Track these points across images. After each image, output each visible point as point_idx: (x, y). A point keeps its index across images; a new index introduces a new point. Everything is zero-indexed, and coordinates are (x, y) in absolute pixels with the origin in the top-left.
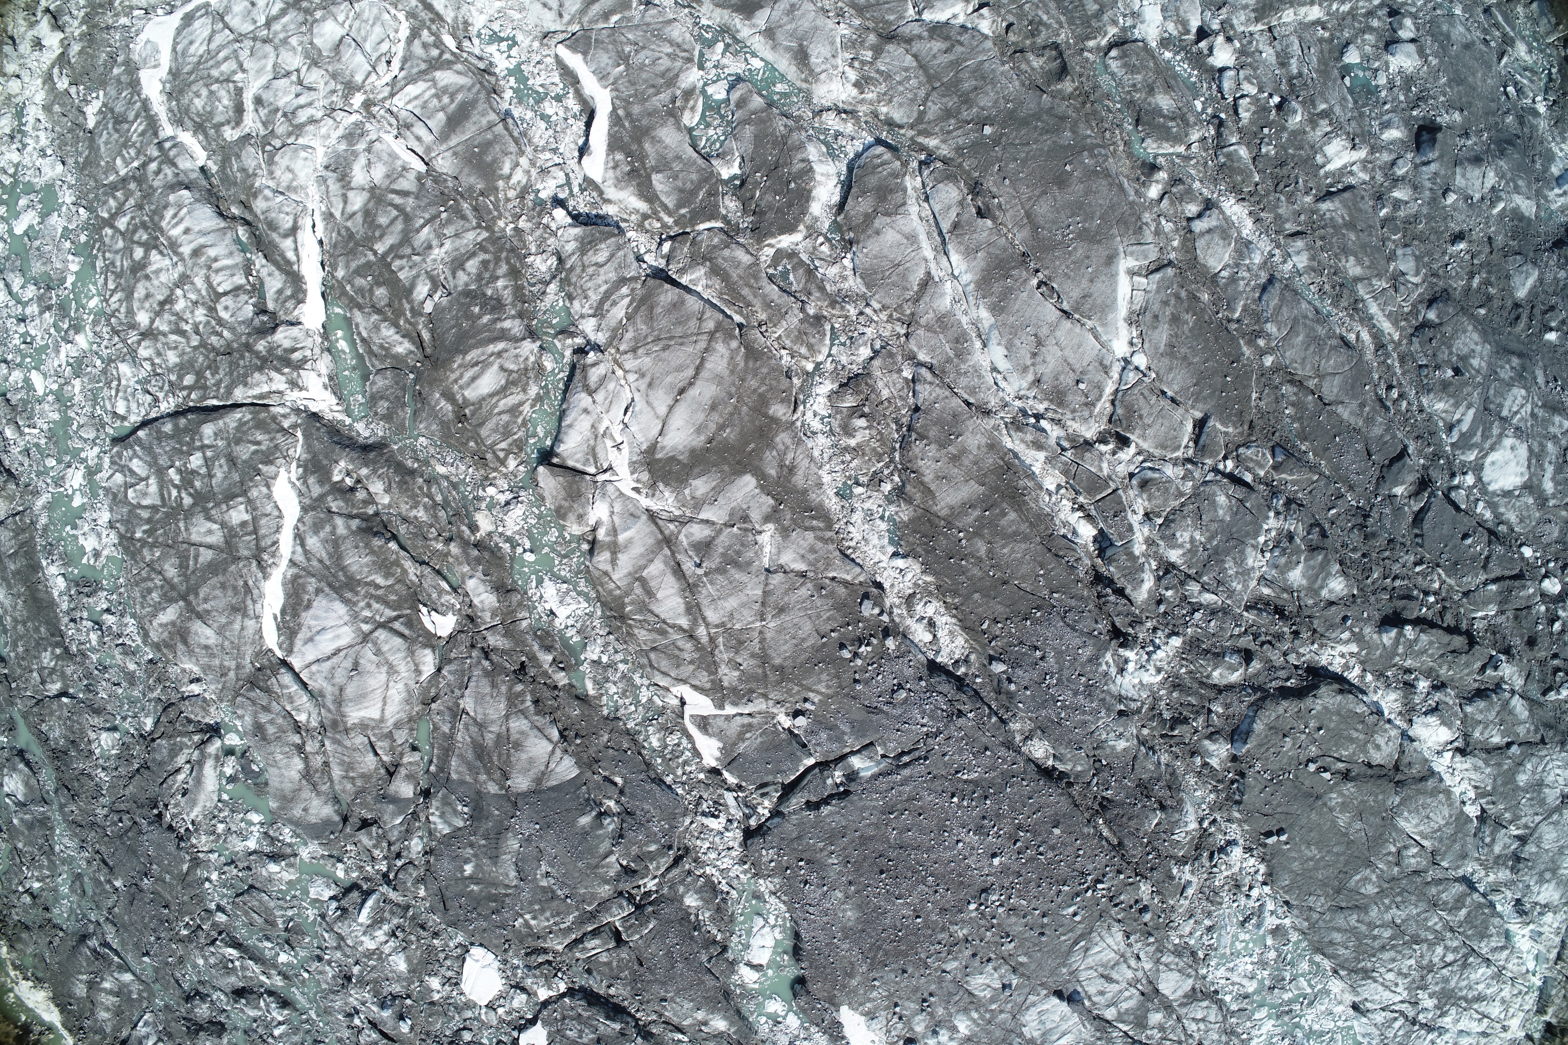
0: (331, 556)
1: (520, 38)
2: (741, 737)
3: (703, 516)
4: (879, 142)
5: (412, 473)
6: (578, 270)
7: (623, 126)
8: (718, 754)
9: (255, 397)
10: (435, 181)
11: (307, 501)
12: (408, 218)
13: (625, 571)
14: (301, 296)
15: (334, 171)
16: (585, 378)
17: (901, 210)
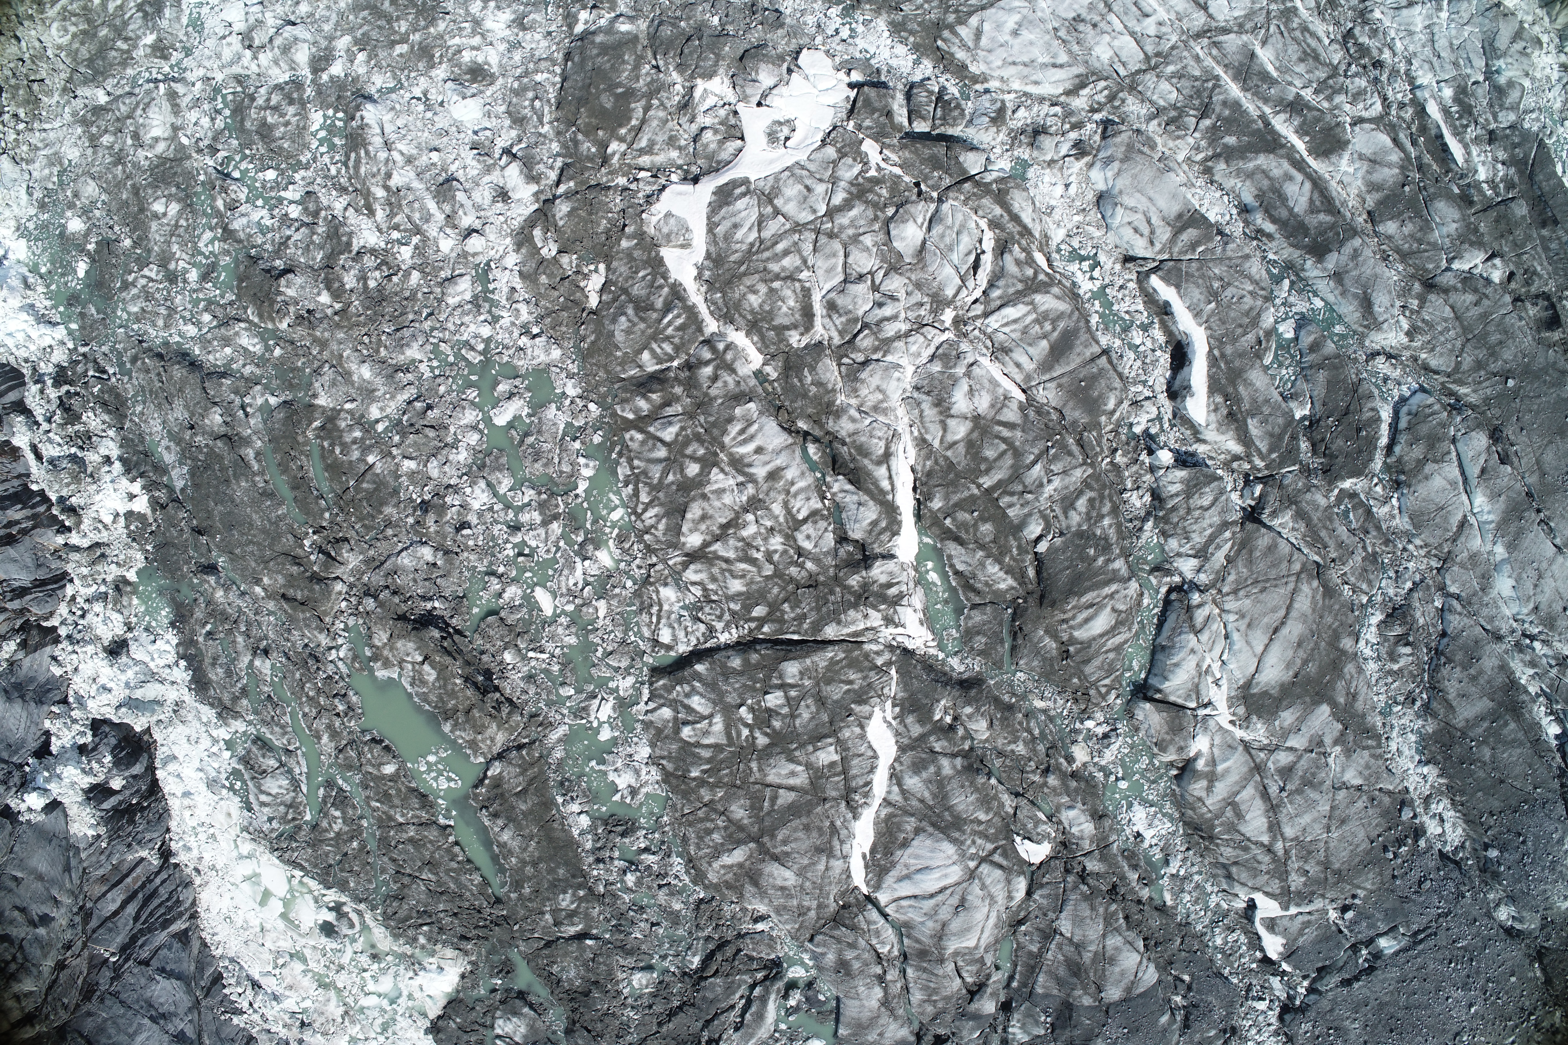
0: (934, 796)
1: (1102, 258)
2: (1301, 933)
3: (1288, 744)
4: (1422, 389)
5: (1010, 708)
6: (1182, 512)
7: (1219, 367)
8: (1281, 949)
9: (848, 635)
10: (1039, 412)
11: (906, 741)
12: (1018, 454)
13: (1220, 797)
14: (895, 528)
15: (928, 393)
16: (1191, 618)
17: (1447, 458)
